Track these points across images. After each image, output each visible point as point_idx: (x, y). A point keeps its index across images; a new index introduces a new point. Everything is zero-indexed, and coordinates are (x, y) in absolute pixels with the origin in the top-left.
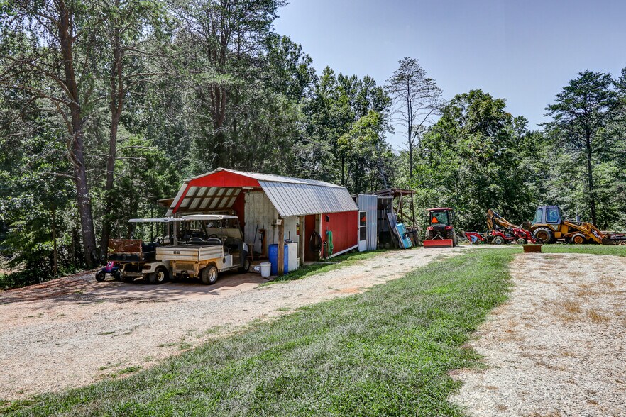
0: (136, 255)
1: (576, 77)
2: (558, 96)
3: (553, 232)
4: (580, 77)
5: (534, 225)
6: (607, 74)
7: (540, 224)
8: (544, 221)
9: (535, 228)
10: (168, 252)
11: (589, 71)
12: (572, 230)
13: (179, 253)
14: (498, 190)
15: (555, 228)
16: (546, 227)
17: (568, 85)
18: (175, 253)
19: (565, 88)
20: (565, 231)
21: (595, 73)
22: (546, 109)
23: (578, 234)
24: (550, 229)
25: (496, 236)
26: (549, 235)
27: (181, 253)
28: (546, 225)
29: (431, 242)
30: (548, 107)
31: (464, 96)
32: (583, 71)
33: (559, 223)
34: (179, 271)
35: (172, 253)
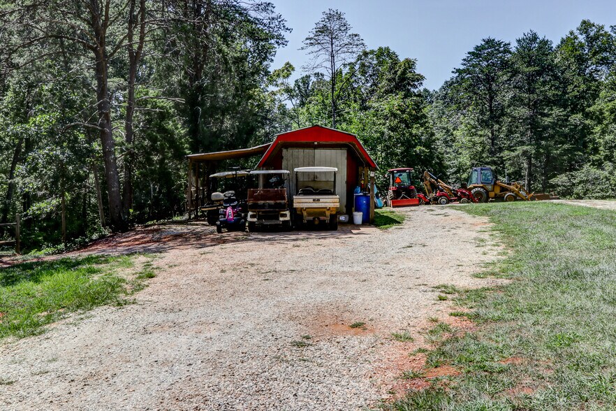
0: (280, 203)
1: (480, 43)
2: (464, 60)
3: (487, 192)
4: (483, 43)
5: (471, 186)
6: (507, 42)
7: (476, 185)
8: (479, 181)
9: (471, 189)
10: (307, 200)
11: (492, 38)
12: (504, 190)
13: (318, 200)
14: (424, 152)
15: (490, 187)
16: (482, 187)
17: (472, 50)
18: (314, 200)
19: (469, 53)
20: (497, 190)
21: (496, 40)
22: (453, 72)
23: (509, 194)
24: (485, 189)
25: (441, 196)
26: (485, 195)
27: (321, 200)
28: (481, 185)
29: (399, 202)
30: (455, 70)
31: (372, 52)
32: (486, 38)
33: (493, 184)
34: (311, 218)
35: (312, 200)
